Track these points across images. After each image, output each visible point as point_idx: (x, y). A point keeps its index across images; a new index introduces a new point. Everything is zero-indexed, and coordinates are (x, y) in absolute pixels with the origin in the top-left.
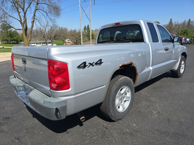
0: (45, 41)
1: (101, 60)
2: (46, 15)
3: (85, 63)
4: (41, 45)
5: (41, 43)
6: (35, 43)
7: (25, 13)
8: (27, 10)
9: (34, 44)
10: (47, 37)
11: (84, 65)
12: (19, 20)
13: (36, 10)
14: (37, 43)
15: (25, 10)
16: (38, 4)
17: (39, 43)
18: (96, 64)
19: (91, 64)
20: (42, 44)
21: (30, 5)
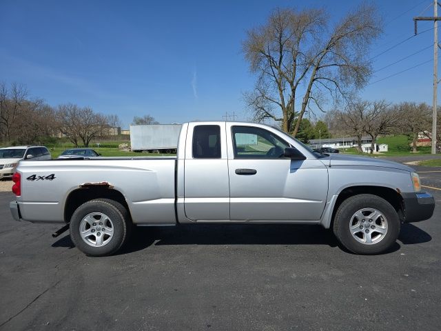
0: (356, 139)
1: (53, 175)
2: (334, 86)
3: (35, 176)
4: (349, 146)
5: (350, 142)
6: (338, 142)
7: (294, 90)
8: (297, 84)
9: (336, 143)
10: (361, 130)
11: (33, 177)
12: (281, 103)
13: (314, 80)
14: (342, 142)
15: (294, 85)
16: (317, 69)
17: (345, 142)
18: (47, 178)
19: (41, 178)
20: (352, 144)
21: (304, 74)
